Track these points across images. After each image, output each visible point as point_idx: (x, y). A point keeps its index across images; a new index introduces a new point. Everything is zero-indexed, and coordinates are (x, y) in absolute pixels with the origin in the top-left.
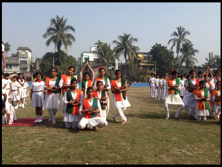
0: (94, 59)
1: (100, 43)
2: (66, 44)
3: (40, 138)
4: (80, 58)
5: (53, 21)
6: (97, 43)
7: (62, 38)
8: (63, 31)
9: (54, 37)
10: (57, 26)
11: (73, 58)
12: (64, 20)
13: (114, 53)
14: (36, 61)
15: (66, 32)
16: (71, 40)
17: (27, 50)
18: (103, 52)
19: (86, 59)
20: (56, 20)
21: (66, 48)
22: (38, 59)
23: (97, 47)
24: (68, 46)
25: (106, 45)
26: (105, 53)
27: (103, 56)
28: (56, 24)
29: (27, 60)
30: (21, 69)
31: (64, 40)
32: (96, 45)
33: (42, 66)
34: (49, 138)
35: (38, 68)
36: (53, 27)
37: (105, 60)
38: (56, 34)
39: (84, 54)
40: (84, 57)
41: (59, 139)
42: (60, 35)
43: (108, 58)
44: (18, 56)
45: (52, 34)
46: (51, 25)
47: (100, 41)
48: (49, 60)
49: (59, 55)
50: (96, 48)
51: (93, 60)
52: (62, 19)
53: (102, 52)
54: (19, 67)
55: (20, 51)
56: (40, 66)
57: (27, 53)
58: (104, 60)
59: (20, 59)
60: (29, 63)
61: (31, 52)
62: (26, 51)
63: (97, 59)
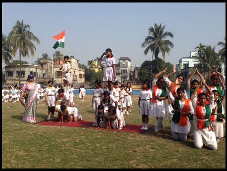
0: (195, 64)
1: (202, 47)
2: (164, 51)
3: (150, 146)
4: (179, 65)
5: (152, 29)
6: (198, 47)
7: (159, 45)
8: (161, 38)
9: (152, 45)
10: (155, 34)
11: (171, 64)
12: (162, 27)
13: (220, 57)
14: (135, 70)
15: (163, 39)
16: (169, 47)
17: (127, 59)
18: (206, 57)
19: (185, 65)
20: (154, 28)
21: (164, 55)
22: (136, 68)
23: (199, 51)
24: (166, 53)
25: (209, 48)
26: (208, 57)
27: (206, 61)
28: (154, 32)
29: (127, 69)
30: (121, 77)
31: (161, 47)
32: (197, 49)
33: (140, 74)
34: (159, 147)
35: (136, 76)
36: (151, 35)
37: (209, 66)
38: (154, 42)
39: (182, 60)
40: (182, 64)
41: (169, 150)
42: (158, 42)
43: (212, 62)
44: (119, 66)
45: (150, 42)
46: (149, 34)
47: (202, 45)
48: (147, 68)
49: (157, 63)
50: (197, 52)
51: (193, 66)
52: (160, 26)
53: (204, 57)
54: (120, 75)
55: (121, 61)
56: (138, 74)
57: (127, 63)
58: (207, 65)
59: (121, 69)
60: (128, 72)
61: (130, 61)
62: (126, 61)
63: (198, 65)
